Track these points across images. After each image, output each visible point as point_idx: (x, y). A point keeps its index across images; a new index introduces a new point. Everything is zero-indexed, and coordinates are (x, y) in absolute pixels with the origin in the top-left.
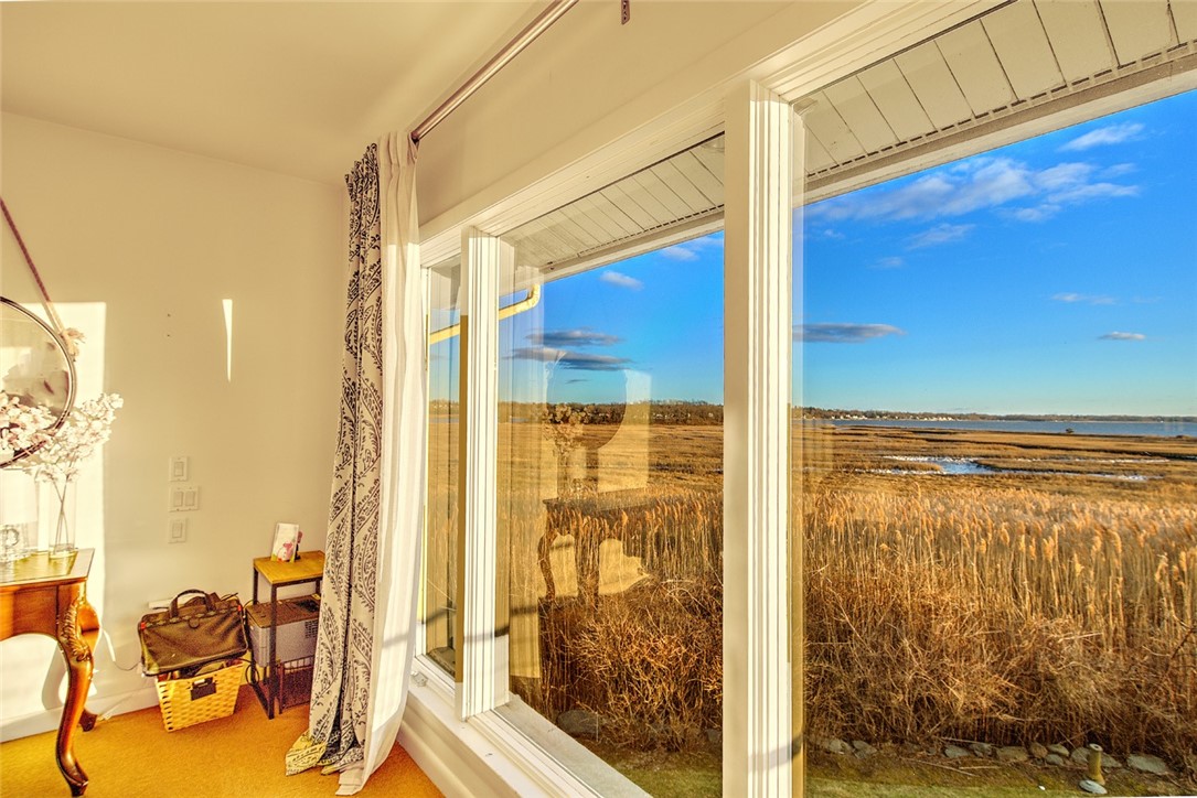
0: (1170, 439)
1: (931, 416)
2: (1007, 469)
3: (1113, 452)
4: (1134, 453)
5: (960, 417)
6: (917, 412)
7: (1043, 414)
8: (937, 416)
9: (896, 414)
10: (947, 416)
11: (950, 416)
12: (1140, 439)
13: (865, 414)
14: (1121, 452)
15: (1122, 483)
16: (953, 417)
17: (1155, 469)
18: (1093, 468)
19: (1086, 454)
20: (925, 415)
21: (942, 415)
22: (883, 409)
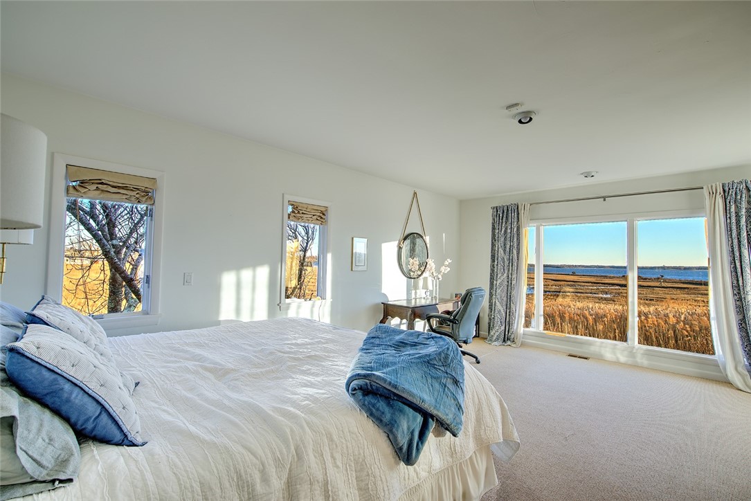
0: (619, 278)
2: (549, 291)
3: (595, 283)
4: (604, 284)
7: (560, 264)
12: (606, 277)
14: (599, 283)
15: (602, 298)
17: (615, 291)
18: (588, 291)
19: (583, 284)
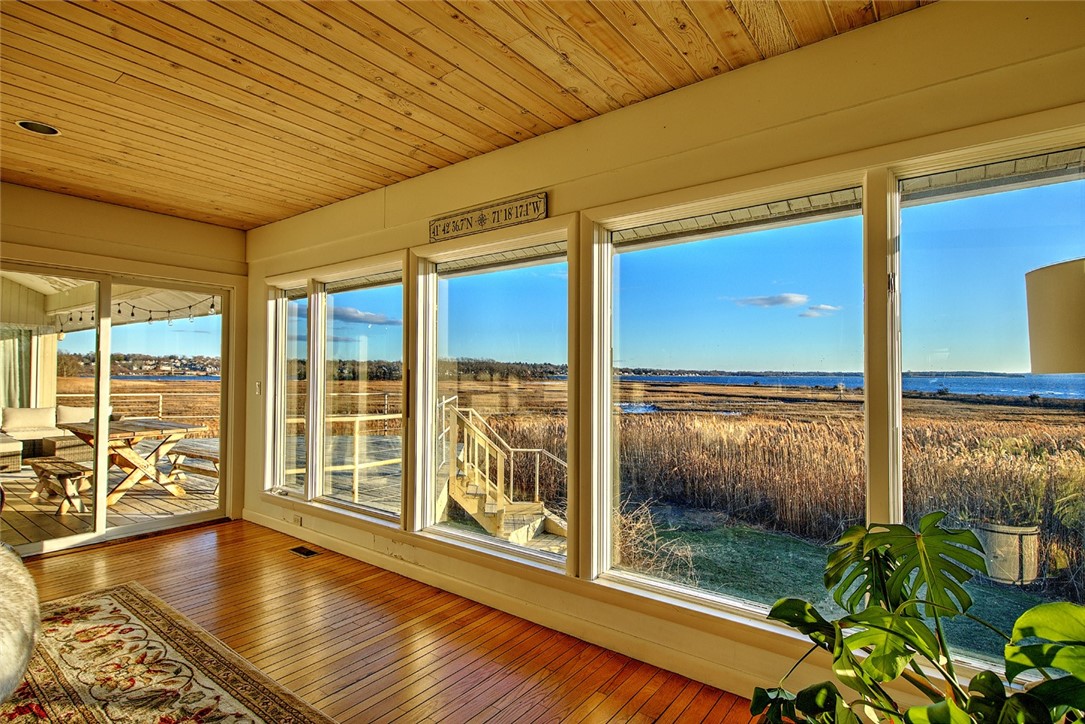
1: (684, 372)
5: (705, 373)
6: (674, 370)
8: (688, 372)
9: (658, 371)
10: (695, 372)
11: (697, 372)
13: (634, 371)
16: (700, 373)
20: (679, 372)
21: (692, 372)
22: (648, 368)
